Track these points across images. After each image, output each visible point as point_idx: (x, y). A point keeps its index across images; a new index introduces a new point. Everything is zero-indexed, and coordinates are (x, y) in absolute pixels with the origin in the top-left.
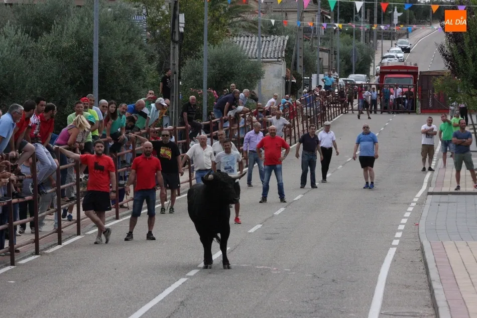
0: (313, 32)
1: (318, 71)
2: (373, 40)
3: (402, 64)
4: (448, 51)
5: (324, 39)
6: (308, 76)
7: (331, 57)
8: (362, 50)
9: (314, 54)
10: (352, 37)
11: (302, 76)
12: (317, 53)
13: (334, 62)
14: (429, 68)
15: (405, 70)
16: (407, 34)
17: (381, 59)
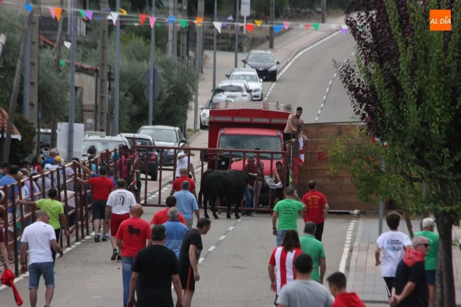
0: (60, 29)
1: (72, 115)
2: (194, 51)
3: (258, 106)
4: (362, 80)
5: (87, 44)
6: (48, 128)
7: (102, 86)
8: (171, 74)
9: (63, 77)
10: (147, 44)
11: (35, 126)
12: (69, 75)
13: (108, 96)
14: (318, 115)
15: (266, 121)
16: (269, 40)
17: (212, 94)
